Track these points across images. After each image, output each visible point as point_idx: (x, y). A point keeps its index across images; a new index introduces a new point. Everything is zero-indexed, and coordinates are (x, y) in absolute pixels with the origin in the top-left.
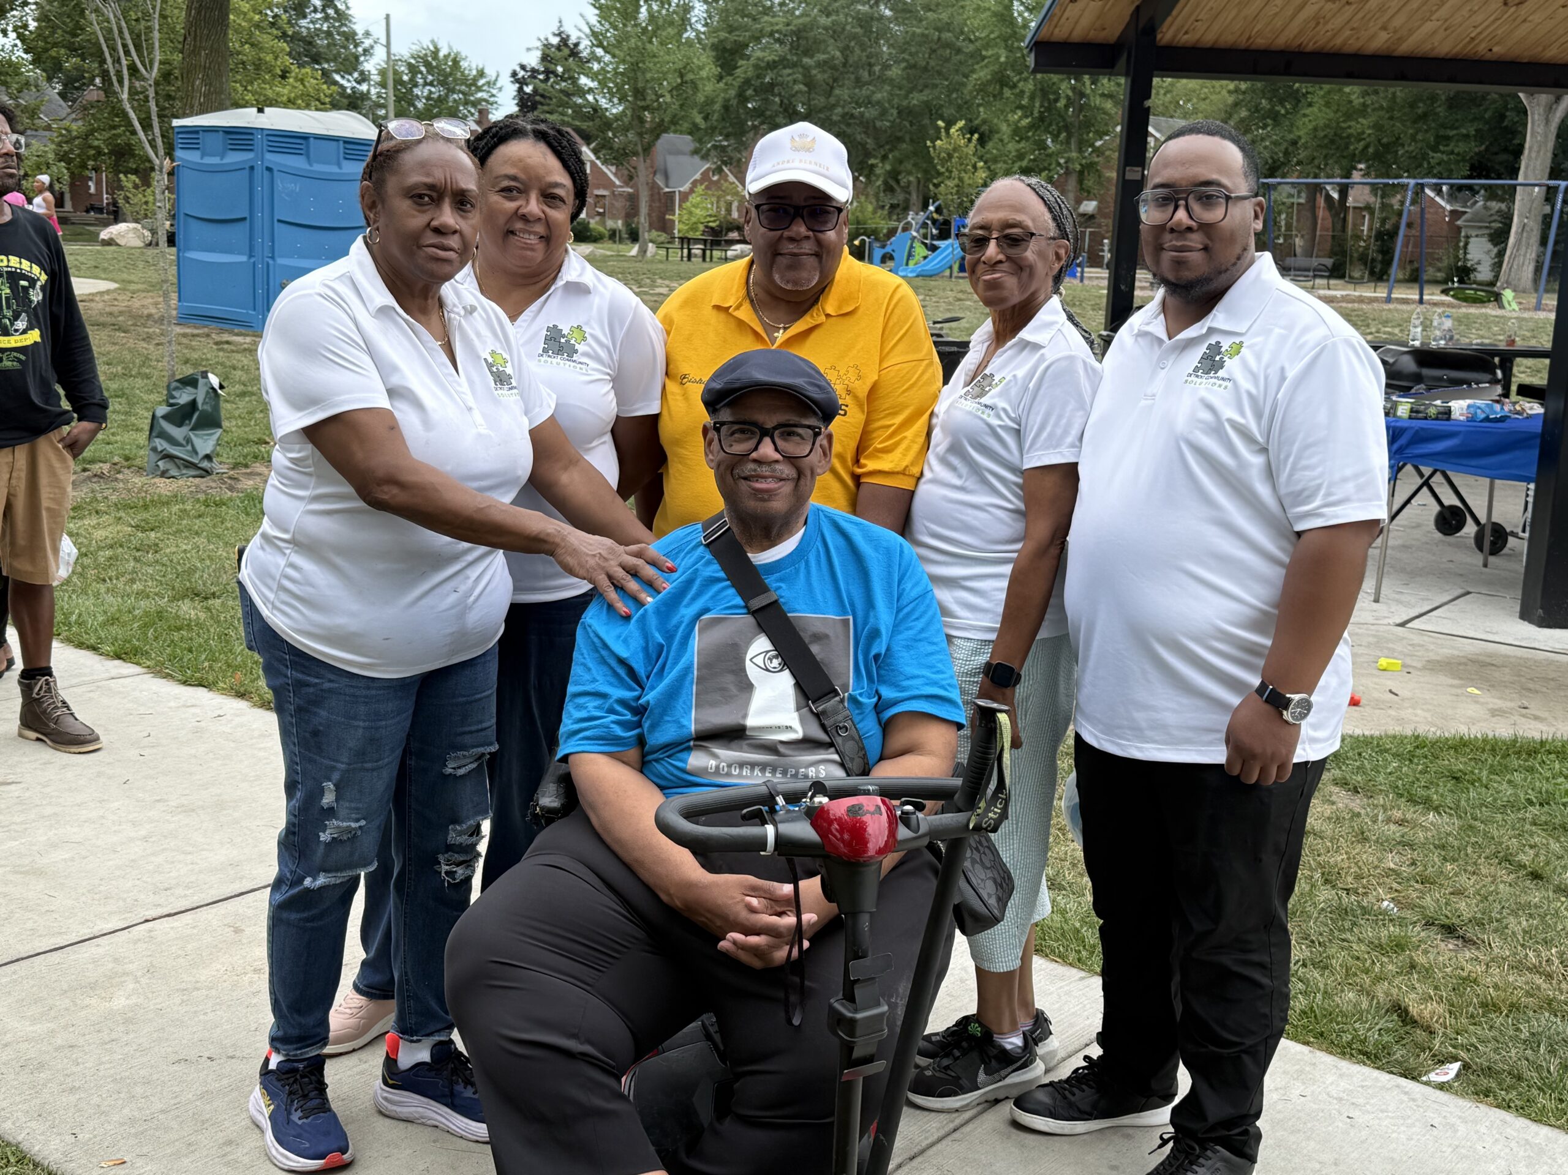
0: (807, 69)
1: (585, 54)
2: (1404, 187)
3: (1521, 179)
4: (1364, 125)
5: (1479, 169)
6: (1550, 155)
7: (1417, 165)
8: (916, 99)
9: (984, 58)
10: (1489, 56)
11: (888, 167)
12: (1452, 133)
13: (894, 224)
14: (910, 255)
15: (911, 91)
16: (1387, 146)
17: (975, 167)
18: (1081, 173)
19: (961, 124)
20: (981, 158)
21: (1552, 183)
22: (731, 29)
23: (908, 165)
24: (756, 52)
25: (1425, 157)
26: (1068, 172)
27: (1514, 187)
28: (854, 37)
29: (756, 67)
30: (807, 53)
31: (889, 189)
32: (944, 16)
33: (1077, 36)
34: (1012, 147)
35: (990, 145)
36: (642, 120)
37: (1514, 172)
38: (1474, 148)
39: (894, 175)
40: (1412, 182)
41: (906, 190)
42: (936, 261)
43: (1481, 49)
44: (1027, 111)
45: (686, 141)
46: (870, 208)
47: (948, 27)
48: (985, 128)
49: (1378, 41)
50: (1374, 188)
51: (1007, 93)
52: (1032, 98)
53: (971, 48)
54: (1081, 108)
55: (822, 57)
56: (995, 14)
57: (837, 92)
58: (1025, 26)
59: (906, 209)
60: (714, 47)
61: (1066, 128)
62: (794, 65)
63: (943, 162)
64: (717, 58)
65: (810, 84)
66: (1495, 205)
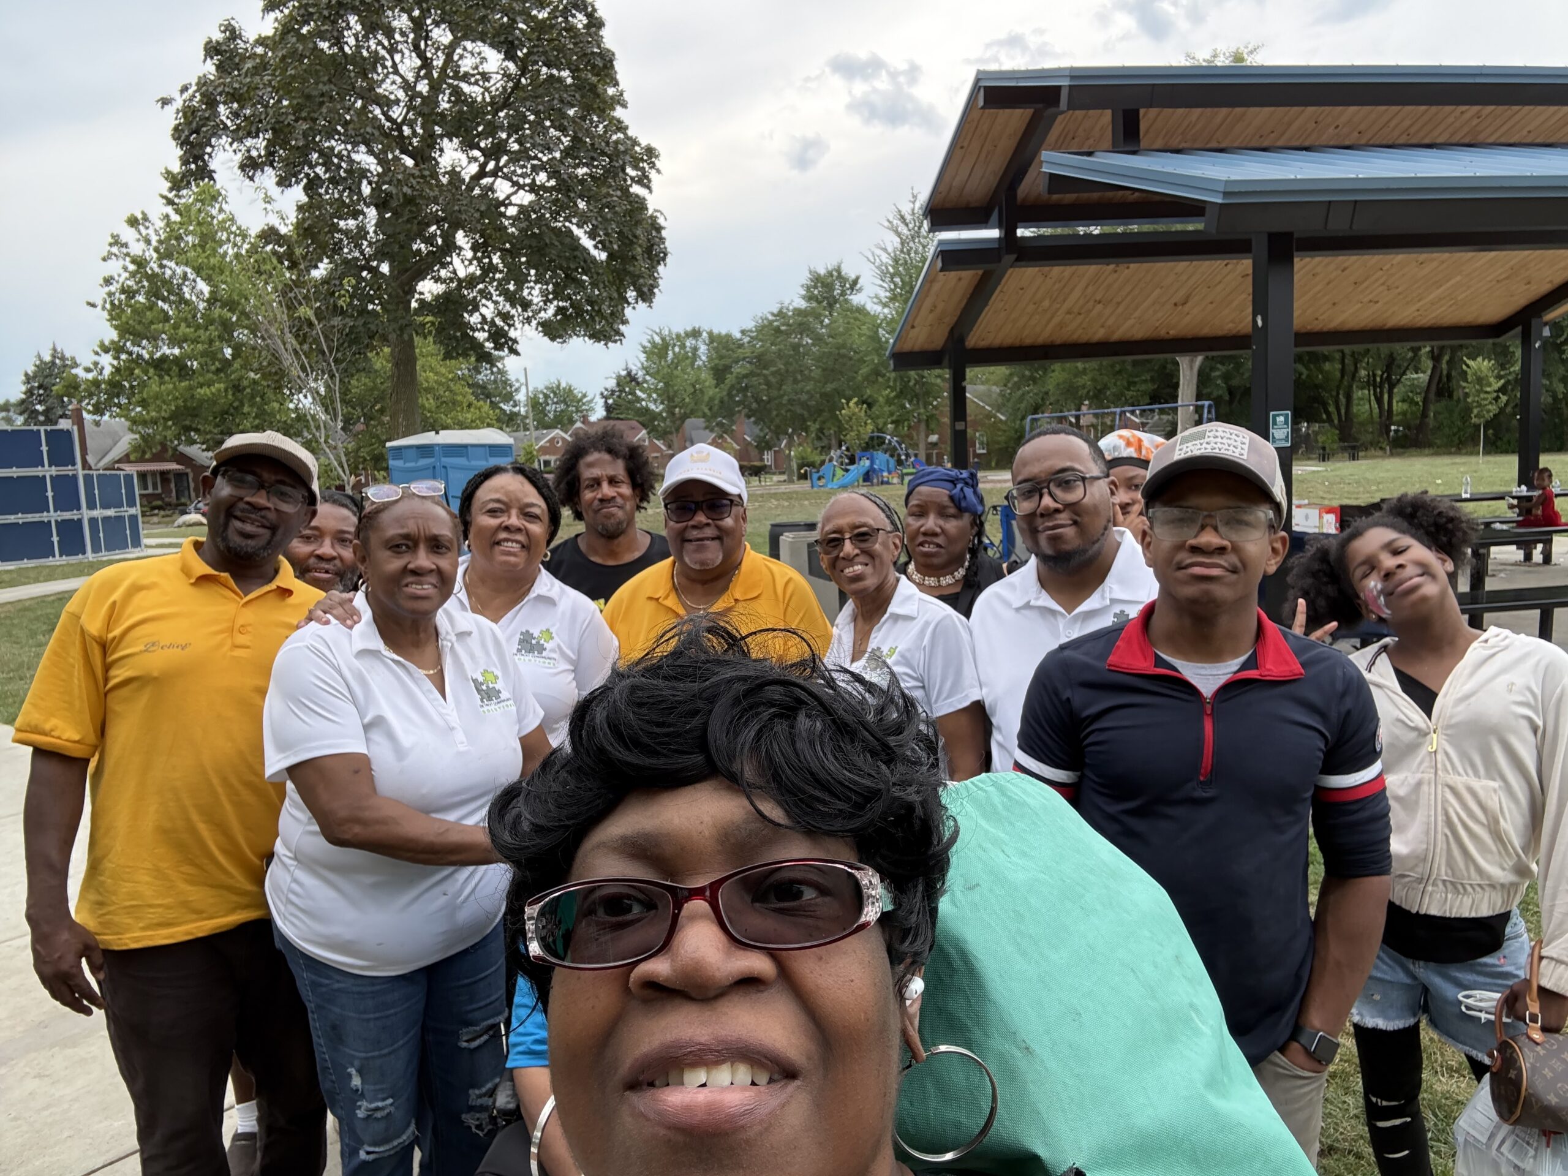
0: (765, 376)
1: (640, 380)
2: (1115, 413)
3: (1180, 403)
4: (1085, 380)
5: (1155, 399)
6: (1195, 387)
7: (1118, 400)
8: (829, 387)
9: (865, 362)
10: (1167, 337)
11: (817, 426)
12: (1136, 379)
13: (823, 457)
14: (834, 475)
15: (826, 383)
16: (1100, 391)
17: (866, 423)
18: (927, 421)
19: (855, 400)
20: (869, 416)
21: (1199, 403)
22: (721, 357)
23: (828, 424)
24: (737, 369)
25: (1122, 394)
26: (919, 421)
27: (1176, 408)
28: (790, 356)
29: (737, 377)
30: (765, 368)
31: (819, 438)
32: (840, 341)
33: (917, 348)
34: (886, 409)
35: (874, 409)
36: (673, 414)
37: (1175, 398)
38: (1150, 387)
39: (821, 430)
40: (1118, 410)
41: (829, 438)
42: (850, 477)
43: (1162, 333)
44: (893, 389)
45: (700, 422)
46: (809, 450)
47: (843, 346)
48: (870, 400)
49: (1098, 334)
50: (1096, 415)
51: (880, 379)
52: (895, 380)
53: (857, 357)
54: (924, 384)
55: (773, 369)
56: (870, 337)
57: (784, 387)
58: (887, 341)
59: (830, 448)
60: (712, 368)
61: (916, 396)
62: (758, 375)
63: (847, 422)
64: (715, 375)
65: (768, 384)
66: (1165, 417)
